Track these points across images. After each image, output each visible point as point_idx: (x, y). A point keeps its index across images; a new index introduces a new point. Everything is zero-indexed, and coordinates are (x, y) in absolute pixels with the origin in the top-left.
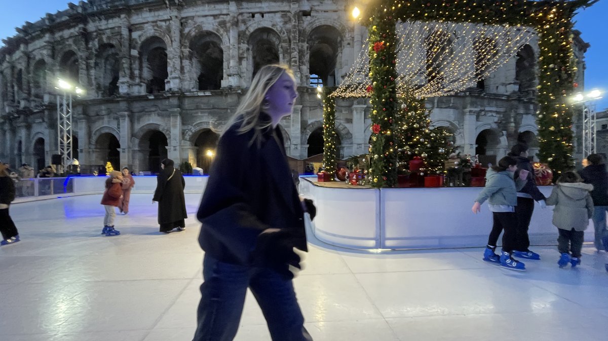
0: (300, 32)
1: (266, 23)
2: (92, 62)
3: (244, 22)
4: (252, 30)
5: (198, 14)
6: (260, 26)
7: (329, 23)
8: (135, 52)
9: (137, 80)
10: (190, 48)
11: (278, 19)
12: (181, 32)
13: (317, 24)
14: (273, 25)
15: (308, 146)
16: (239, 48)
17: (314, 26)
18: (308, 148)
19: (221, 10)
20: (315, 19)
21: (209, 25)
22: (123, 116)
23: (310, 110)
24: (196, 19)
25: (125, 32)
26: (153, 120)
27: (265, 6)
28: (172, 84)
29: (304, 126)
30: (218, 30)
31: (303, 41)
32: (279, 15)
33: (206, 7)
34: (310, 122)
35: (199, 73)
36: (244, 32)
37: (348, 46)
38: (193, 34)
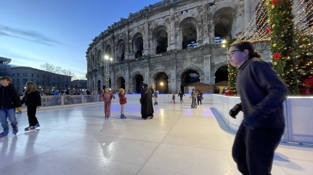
0: (208, 15)
1: (189, 15)
2: (116, 48)
3: (177, 17)
4: (181, 20)
5: (156, 18)
6: (185, 17)
7: (226, 6)
8: (130, 41)
9: (131, 53)
10: (152, 35)
11: (195, 11)
12: (149, 28)
13: (219, 8)
14: (193, 15)
15: (215, 77)
16: (175, 30)
17: (217, 10)
18: (215, 79)
19: (166, 14)
20: (217, 5)
21: (161, 22)
22: (126, 69)
23: (216, 57)
24: (155, 21)
25: (127, 33)
26: (138, 70)
27: (188, 6)
28: (145, 53)
29: (212, 66)
30: (165, 24)
31: (210, 20)
32: (196, 9)
33: (159, 14)
34: (216, 63)
35: (157, 46)
36: (178, 22)
37: (240, 16)
38: (154, 28)
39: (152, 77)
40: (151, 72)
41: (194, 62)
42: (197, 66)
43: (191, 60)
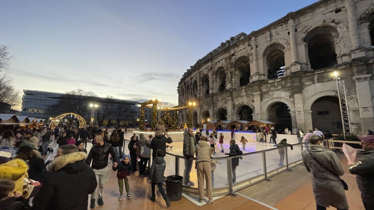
0: (230, 64)
1: (220, 65)
2: (186, 91)
3: (214, 67)
4: (216, 69)
5: (203, 69)
6: (218, 67)
7: (242, 55)
8: (192, 87)
9: (193, 95)
10: (202, 82)
11: (224, 61)
12: (200, 77)
13: (237, 58)
14: (222, 65)
16: (213, 78)
17: (236, 59)
19: (208, 65)
20: (236, 56)
21: (205, 72)
24: (203, 71)
25: (190, 81)
27: (219, 59)
30: (208, 73)
31: (232, 68)
32: (224, 60)
33: (205, 66)
36: (214, 71)
37: (252, 63)
38: (202, 76)
39: (201, 114)
40: (201, 110)
41: (223, 103)
42: (225, 106)
43: (222, 101)
